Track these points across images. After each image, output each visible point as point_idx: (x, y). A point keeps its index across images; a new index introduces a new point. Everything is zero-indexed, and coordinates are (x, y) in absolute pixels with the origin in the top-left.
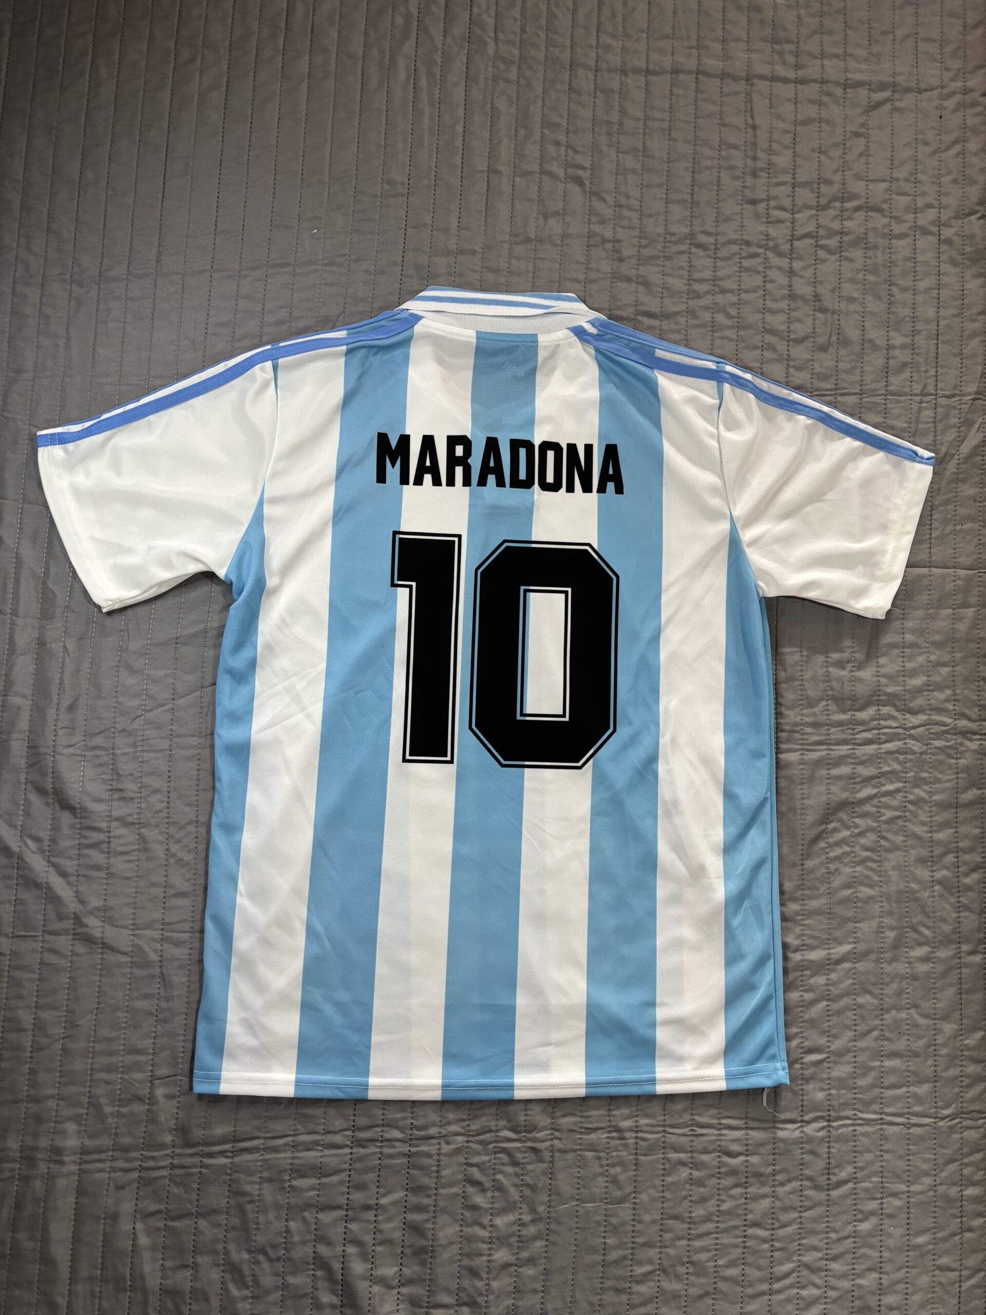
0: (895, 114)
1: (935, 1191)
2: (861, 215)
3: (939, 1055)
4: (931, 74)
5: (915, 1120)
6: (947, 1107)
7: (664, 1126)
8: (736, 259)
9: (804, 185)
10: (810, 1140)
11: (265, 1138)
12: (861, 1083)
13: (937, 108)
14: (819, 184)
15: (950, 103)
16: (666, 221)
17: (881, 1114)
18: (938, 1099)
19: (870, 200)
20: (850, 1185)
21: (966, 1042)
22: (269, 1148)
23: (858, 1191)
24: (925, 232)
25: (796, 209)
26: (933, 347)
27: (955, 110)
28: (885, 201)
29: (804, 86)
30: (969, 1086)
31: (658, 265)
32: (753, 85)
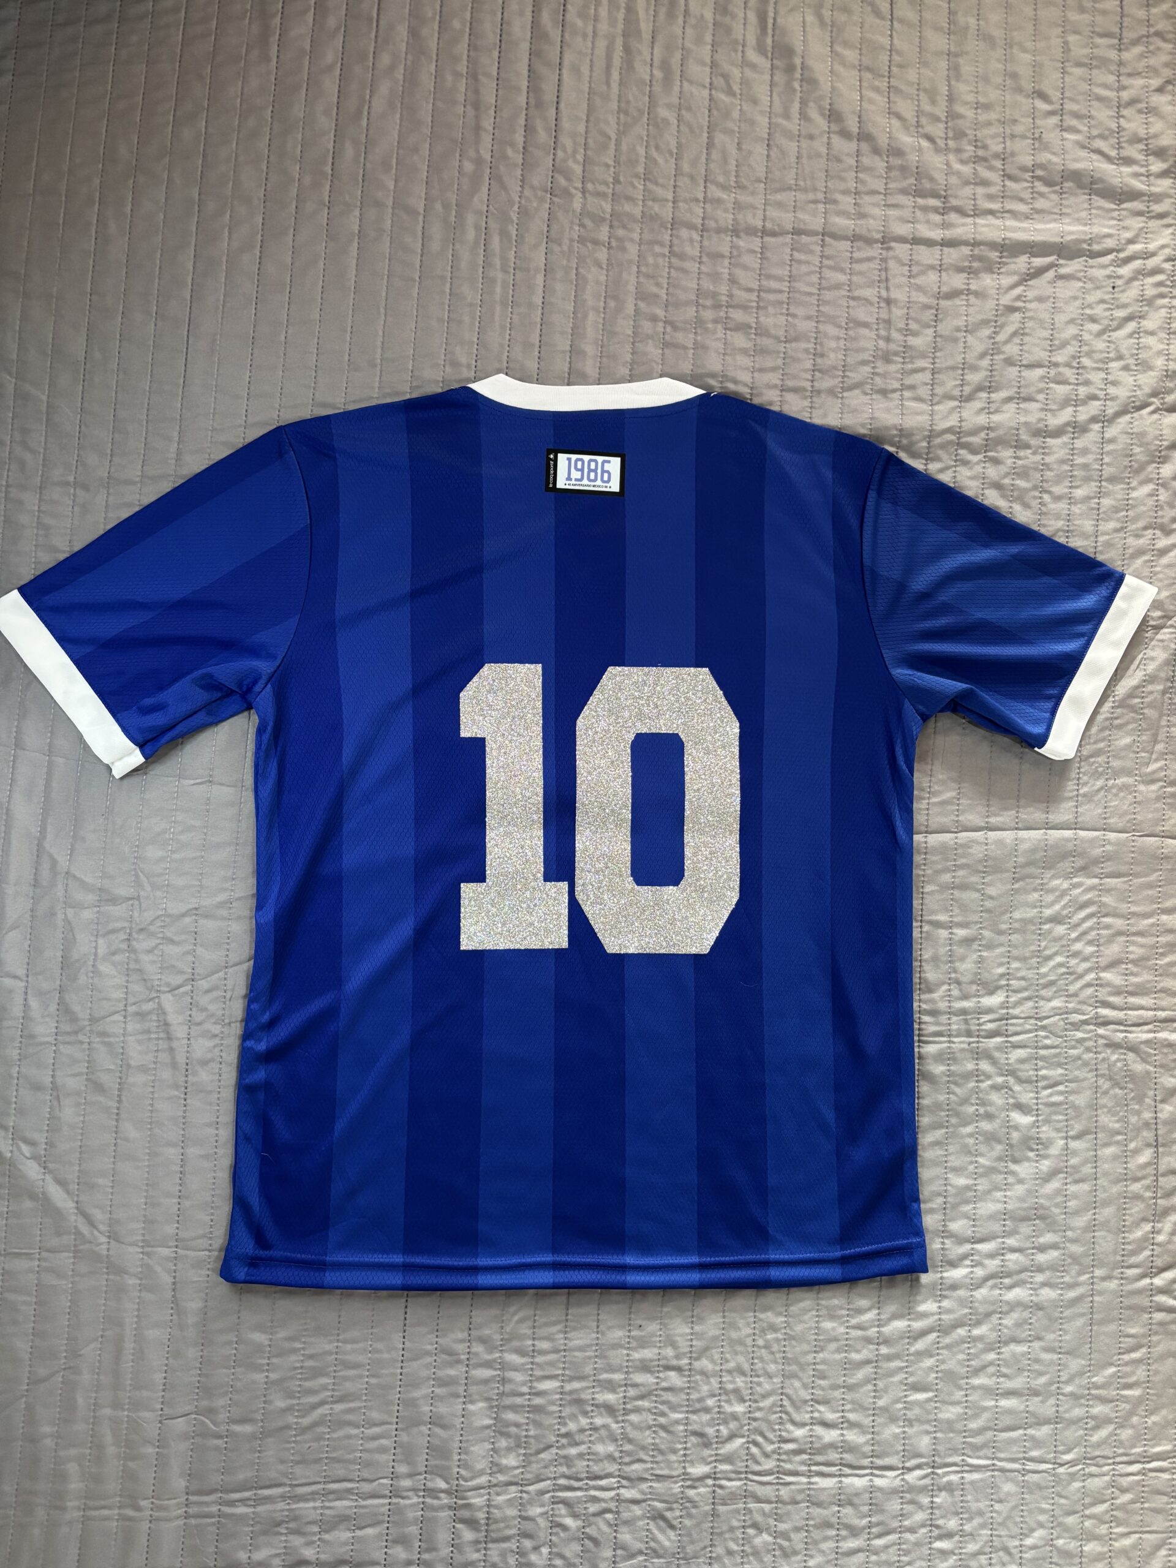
6: (1068, 1451)
14: (963, 369)
19: (1022, 390)
21: (1095, 1379)
25: (935, 401)
30: (1096, 1428)
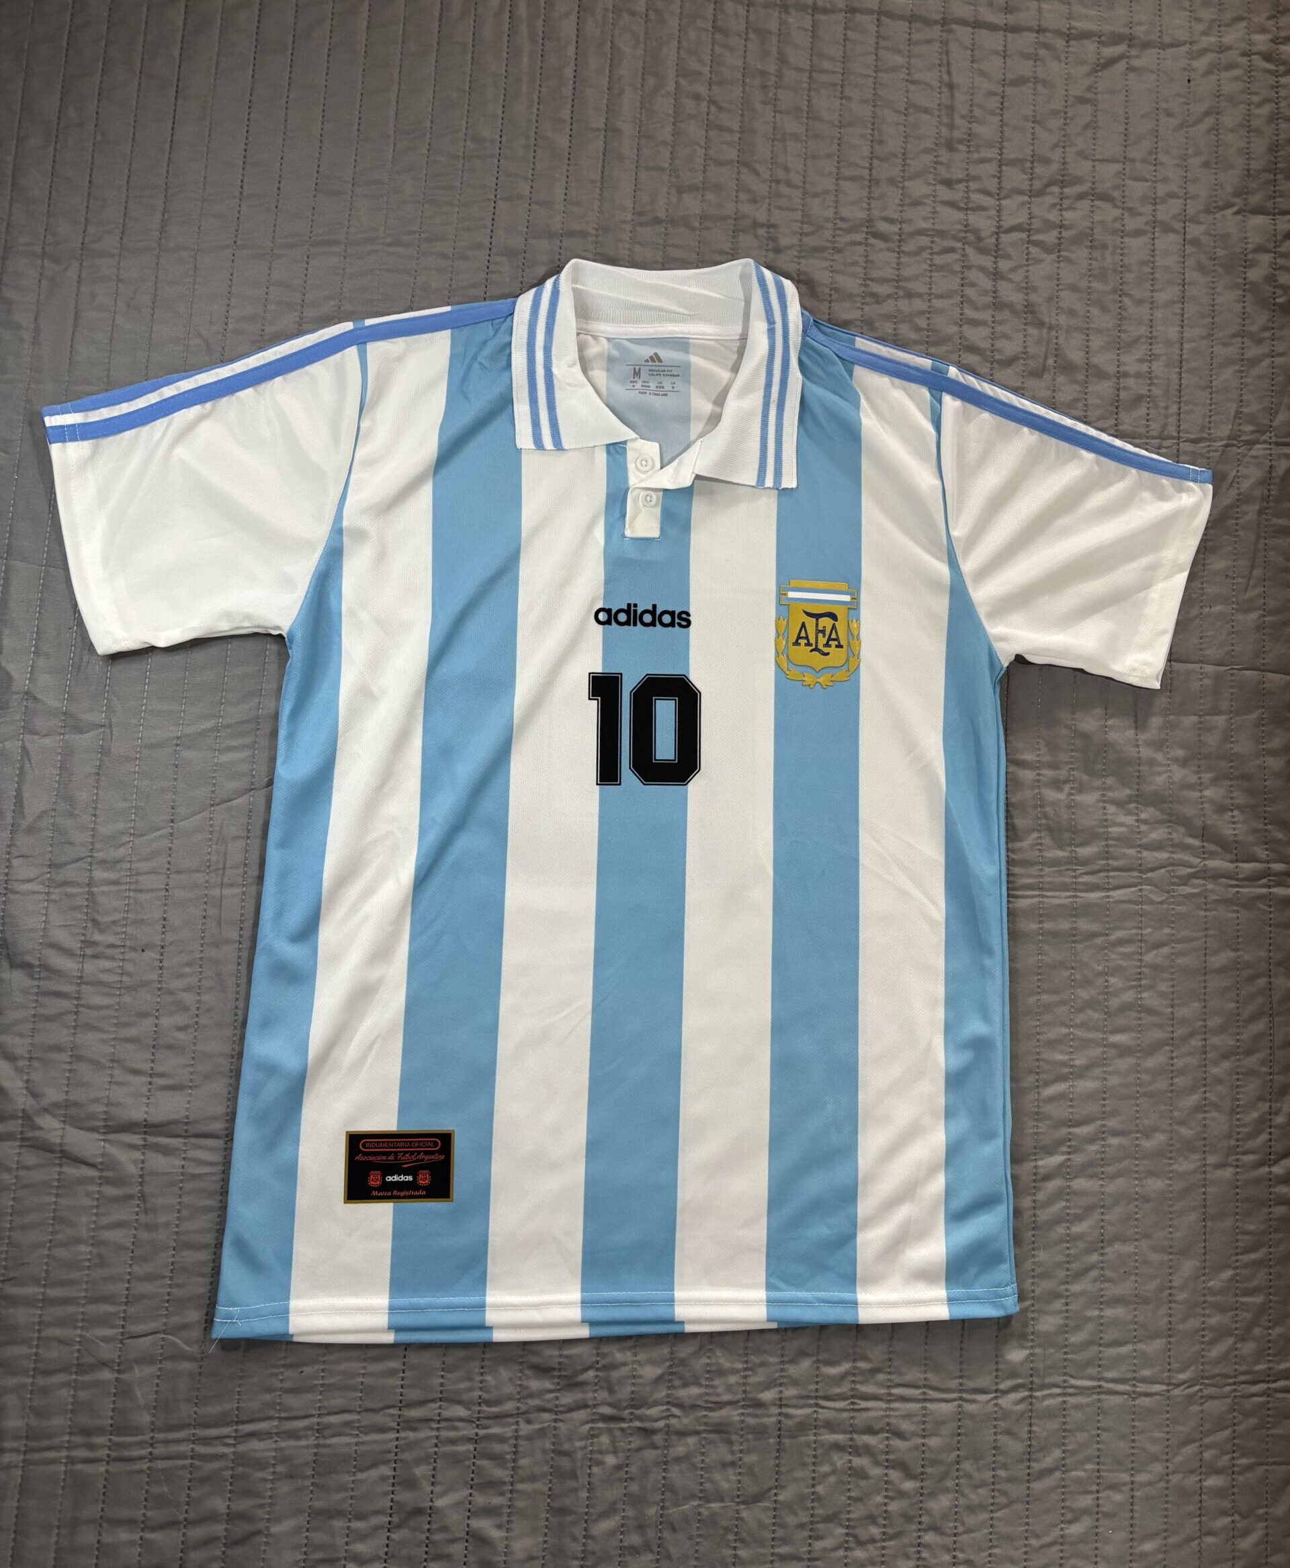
0: (1132, 76)
1: (1167, 1482)
2: (1086, 204)
3: (1175, 1302)
4: (1178, 24)
5: (1142, 1387)
7: (816, 1397)
8: (926, 255)
9: (1013, 163)
10: (1005, 1415)
11: (280, 1419)
12: (1074, 1339)
13: (1185, 69)
15: (1201, 64)
16: (836, 202)
17: (1099, 1380)
18: (1172, 1360)
20: (1058, 1474)
22: (285, 1432)
23: (1067, 1483)
24: (1167, 229)
26: (1175, 377)
27: (1208, 73)
28: (1116, 188)
29: (1015, 36)
31: (826, 259)
32: (950, 31)
